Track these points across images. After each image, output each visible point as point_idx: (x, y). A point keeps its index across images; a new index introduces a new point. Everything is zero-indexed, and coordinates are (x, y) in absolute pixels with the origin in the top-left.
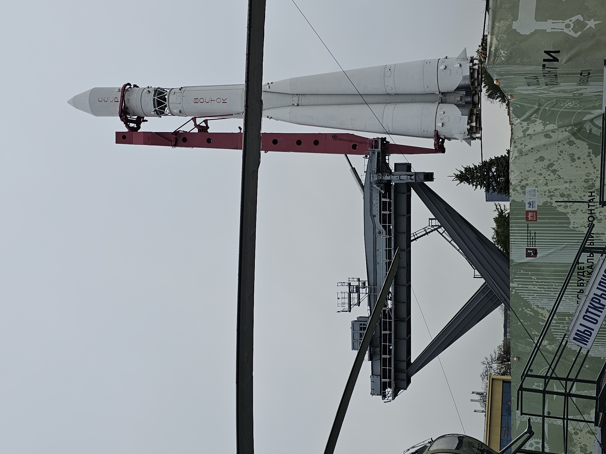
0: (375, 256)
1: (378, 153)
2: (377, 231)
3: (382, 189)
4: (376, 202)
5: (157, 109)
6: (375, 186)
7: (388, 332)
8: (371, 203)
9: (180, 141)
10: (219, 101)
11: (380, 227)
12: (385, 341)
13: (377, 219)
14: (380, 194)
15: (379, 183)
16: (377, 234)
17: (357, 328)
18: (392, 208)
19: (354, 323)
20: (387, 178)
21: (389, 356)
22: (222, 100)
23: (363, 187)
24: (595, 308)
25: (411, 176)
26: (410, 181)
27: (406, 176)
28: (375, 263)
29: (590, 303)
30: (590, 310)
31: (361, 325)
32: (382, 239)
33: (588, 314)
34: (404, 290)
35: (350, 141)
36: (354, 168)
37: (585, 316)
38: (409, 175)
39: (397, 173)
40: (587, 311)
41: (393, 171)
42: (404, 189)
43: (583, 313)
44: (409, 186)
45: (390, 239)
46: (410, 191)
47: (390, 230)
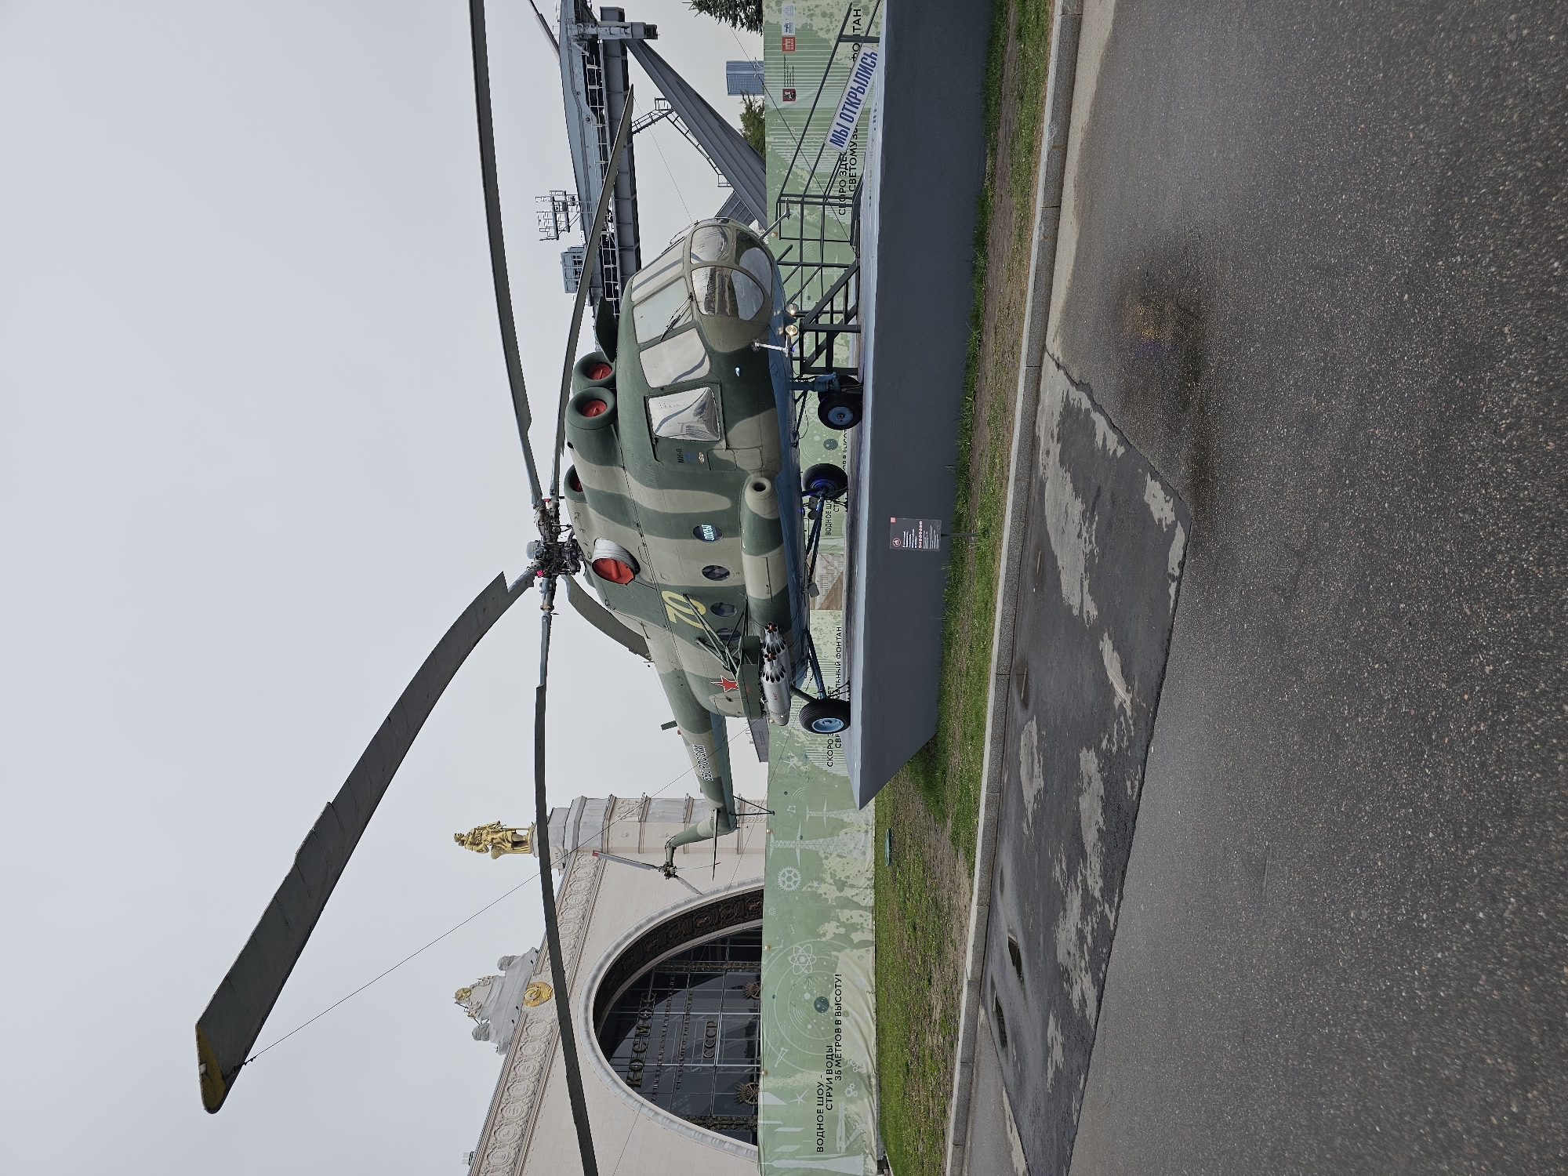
0: (585, 155)
2: (584, 117)
3: (585, 49)
4: (579, 70)
6: (575, 44)
7: (612, 266)
8: (572, 71)
11: (587, 110)
12: (609, 279)
13: (583, 97)
14: (584, 57)
15: (581, 38)
16: (585, 122)
17: (570, 262)
18: (603, 81)
19: (564, 255)
20: (591, 31)
23: (557, 46)
24: (852, 104)
25: (625, 28)
26: (624, 36)
27: (619, 28)
28: (586, 167)
29: (847, 98)
30: (847, 106)
31: (574, 257)
32: (592, 128)
33: (845, 111)
34: (628, 205)
37: (842, 113)
38: (623, 27)
39: (605, 23)
40: (844, 108)
41: (599, 20)
42: (617, 51)
43: (840, 111)
44: (623, 44)
45: (603, 129)
46: (625, 53)
47: (602, 117)
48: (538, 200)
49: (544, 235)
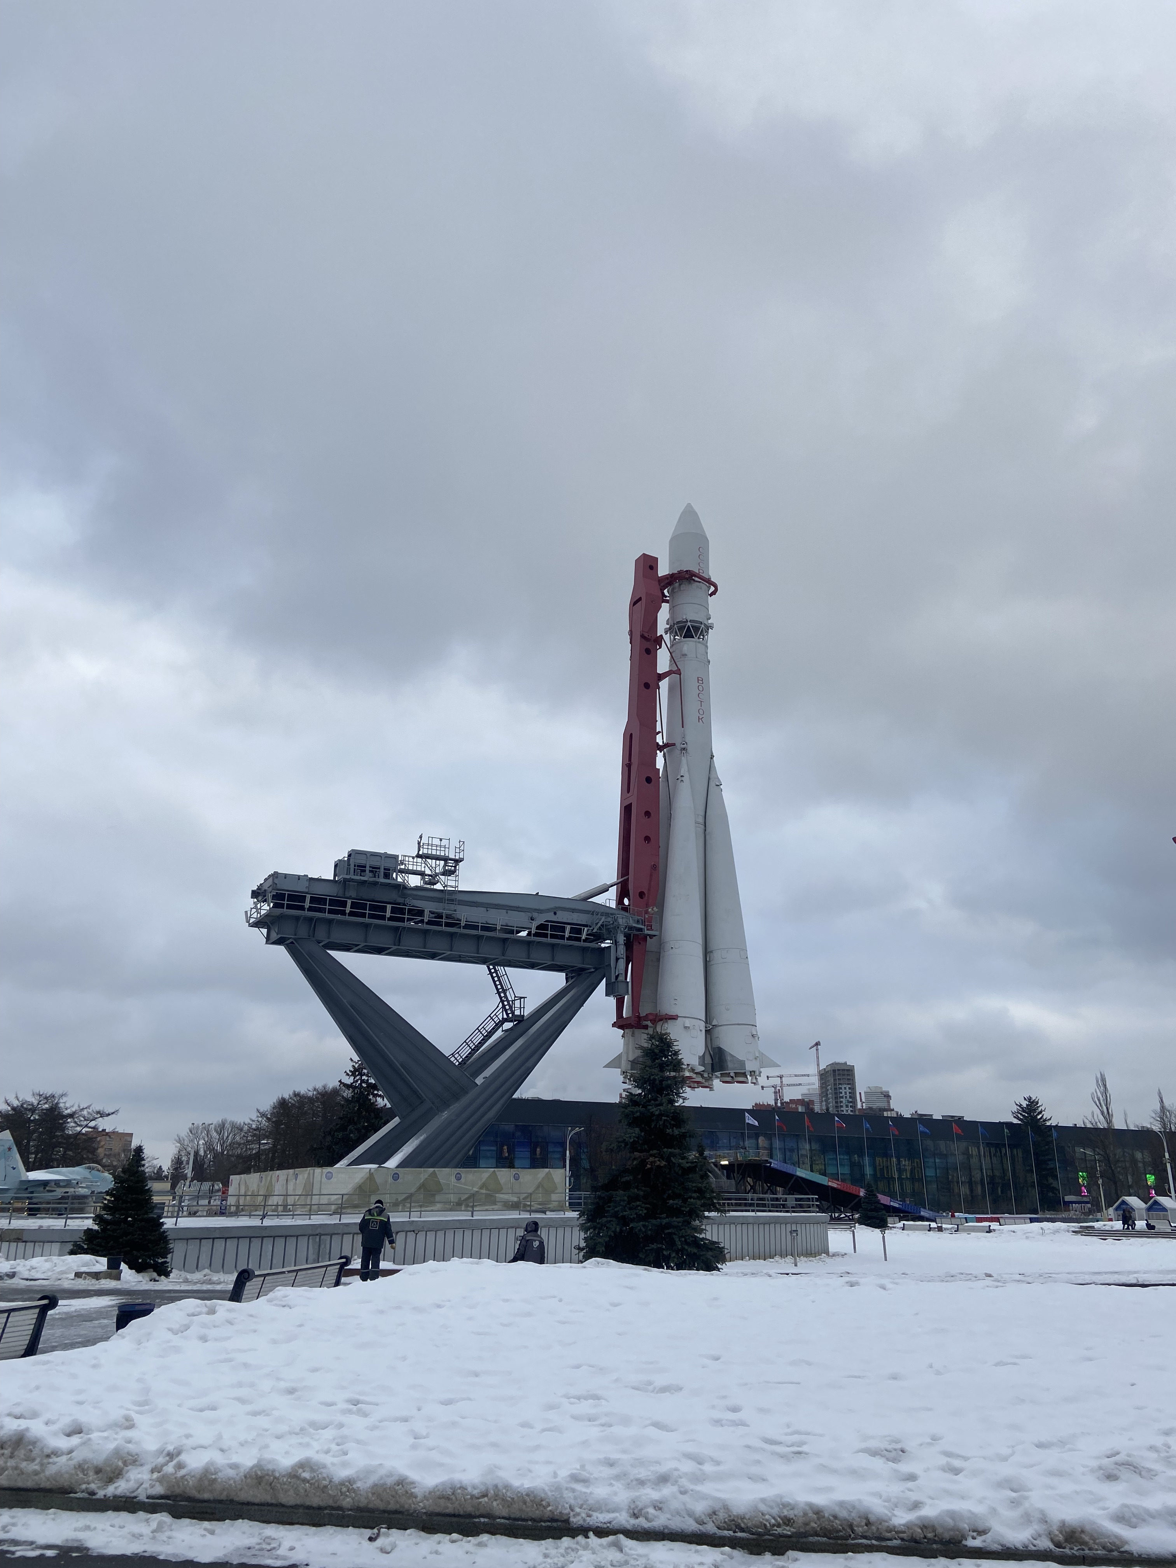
0: (497, 907)
1: (641, 930)
2: (535, 915)
5: (689, 624)
7: (388, 914)
9: (648, 645)
10: (701, 712)
11: (541, 919)
12: (372, 908)
13: (550, 917)
16: (530, 915)
21: (347, 912)
22: (702, 716)
23: (585, 899)
35: (649, 890)
36: (608, 890)
48: (461, 843)
49: (424, 840)
